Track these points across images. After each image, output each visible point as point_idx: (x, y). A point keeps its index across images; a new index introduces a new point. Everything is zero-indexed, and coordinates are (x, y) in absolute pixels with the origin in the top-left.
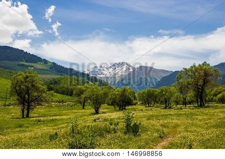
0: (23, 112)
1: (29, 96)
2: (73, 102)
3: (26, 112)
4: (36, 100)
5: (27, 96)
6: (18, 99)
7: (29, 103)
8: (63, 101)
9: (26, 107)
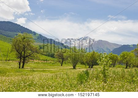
0: (20, 64)
1: (25, 52)
2: (54, 61)
3: (22, 64)
4: (30, 55)
5: (23, 53)
6: (16, 54)
7: (24, 58)
8: (46, 60)
9: (22, 60)
